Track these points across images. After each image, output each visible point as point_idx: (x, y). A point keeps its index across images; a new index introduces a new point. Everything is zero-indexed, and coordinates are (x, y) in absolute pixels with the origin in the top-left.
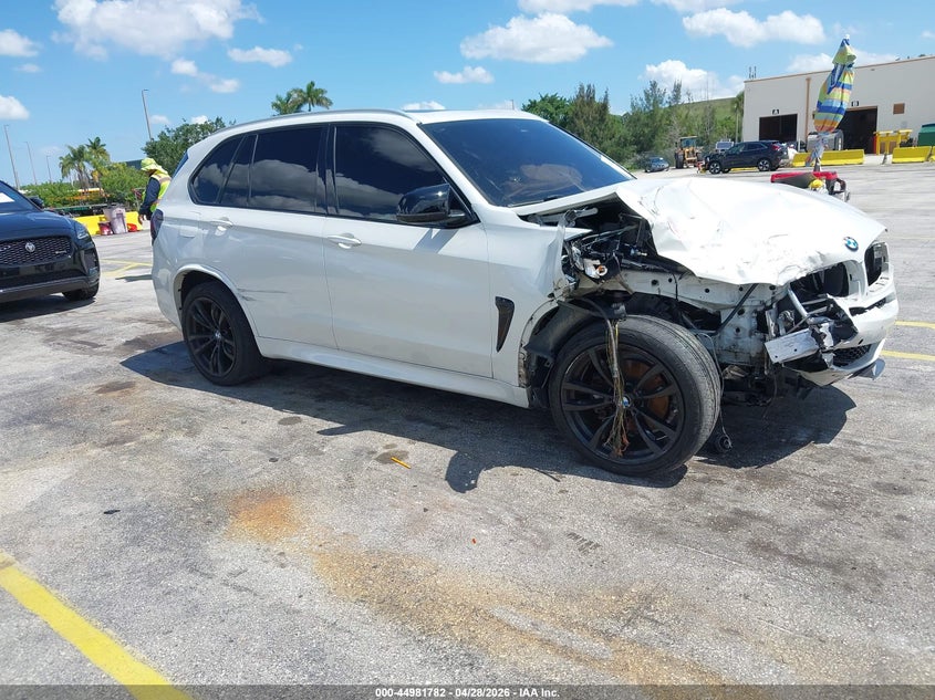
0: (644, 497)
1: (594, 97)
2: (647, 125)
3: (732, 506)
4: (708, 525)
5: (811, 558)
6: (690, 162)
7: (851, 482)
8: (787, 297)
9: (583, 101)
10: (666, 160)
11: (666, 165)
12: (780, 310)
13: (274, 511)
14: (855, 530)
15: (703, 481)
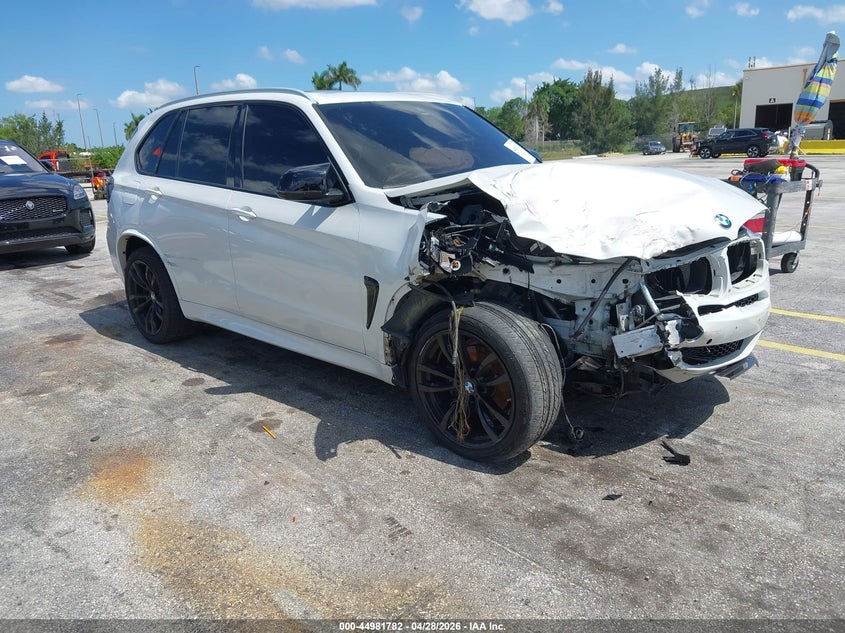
0: (479, 483)
1: (600, 83)
2: (649, 110)
3: (560, 500)
4: (526, 520)
5: (612, 564)
6: (685, 146)
7: (690, 484)
8: (640, 292)
9: (590, 86)
10: (664, 144)
11: (663, 149)
12: (633, 304)
13: (132, 471)
14: (670, 537)
15: (545, 471)
